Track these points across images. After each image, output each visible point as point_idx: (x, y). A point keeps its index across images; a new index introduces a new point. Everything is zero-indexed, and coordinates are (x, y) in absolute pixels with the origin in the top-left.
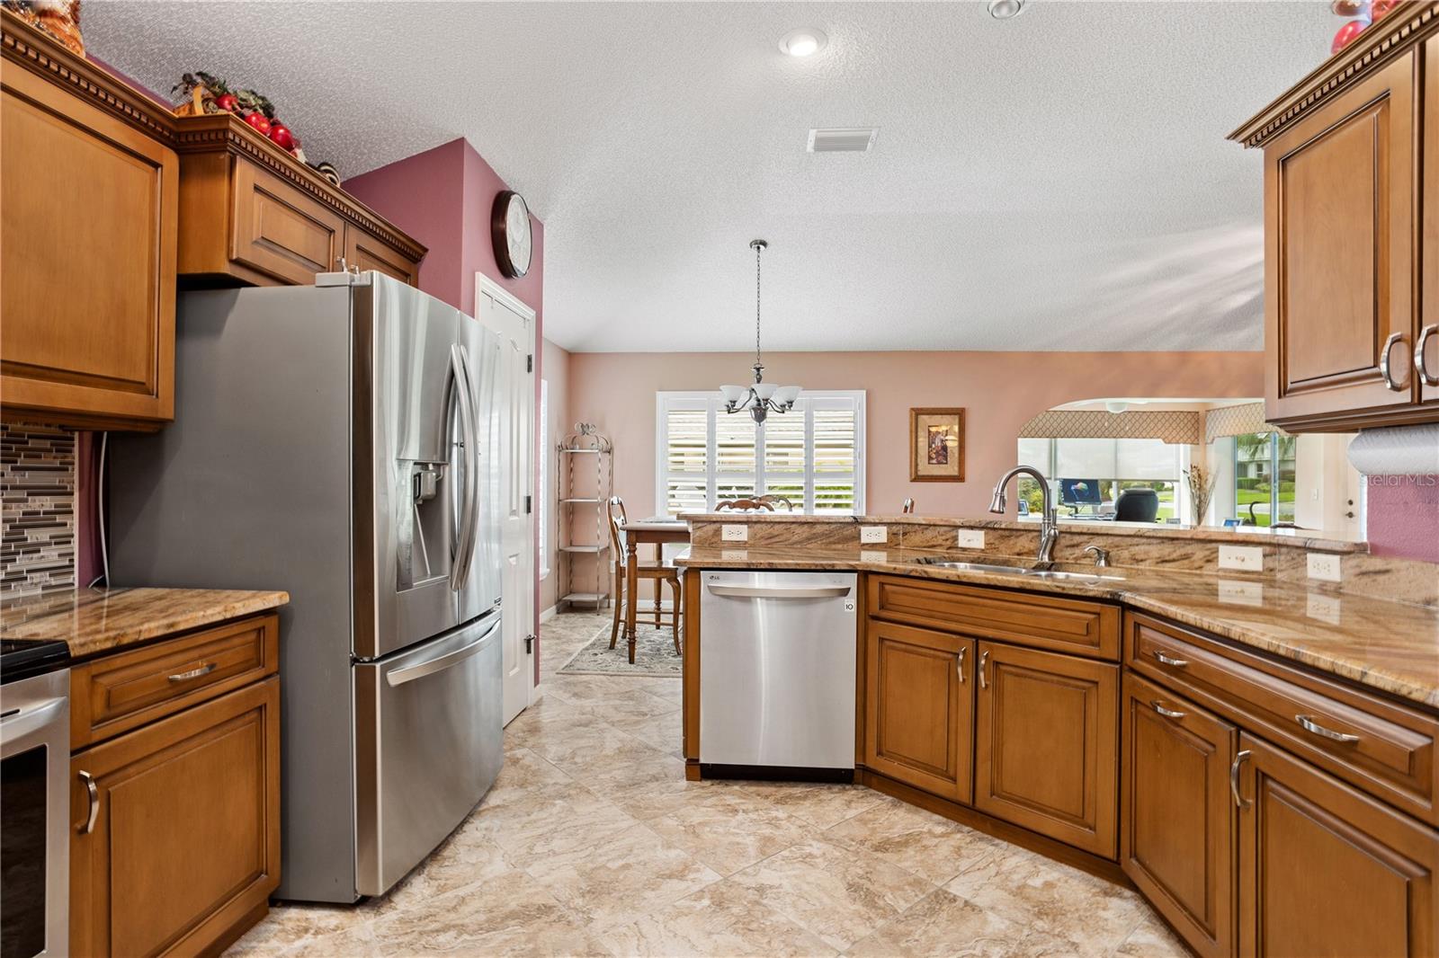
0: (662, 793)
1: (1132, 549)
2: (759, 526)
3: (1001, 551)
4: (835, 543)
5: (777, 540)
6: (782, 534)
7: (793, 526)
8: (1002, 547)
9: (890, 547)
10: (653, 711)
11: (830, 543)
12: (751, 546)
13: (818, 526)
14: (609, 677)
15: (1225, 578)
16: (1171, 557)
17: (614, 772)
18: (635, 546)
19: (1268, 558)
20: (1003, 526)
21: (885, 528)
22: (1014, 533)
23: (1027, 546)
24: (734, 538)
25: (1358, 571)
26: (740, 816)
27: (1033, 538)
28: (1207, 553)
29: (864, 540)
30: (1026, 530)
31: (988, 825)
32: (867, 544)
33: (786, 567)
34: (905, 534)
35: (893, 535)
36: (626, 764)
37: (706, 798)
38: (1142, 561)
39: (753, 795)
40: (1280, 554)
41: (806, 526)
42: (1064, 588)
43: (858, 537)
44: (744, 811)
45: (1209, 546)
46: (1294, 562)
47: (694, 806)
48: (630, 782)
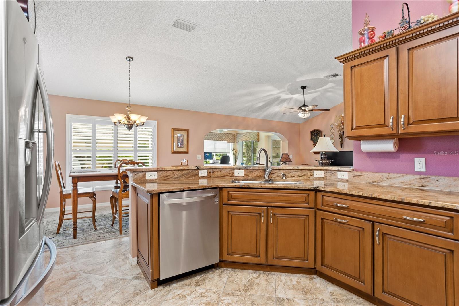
0: (145, 301)
1: (291, 173)
2: (162, 172)
3: (250, 176)
4: (190, 177)
5: (169, 177)
6: (171, 175)
7: (175, 171)
8: (250, 175)
9: (208, 177)
10: (105, 260)
11: (188, 177)
12: (159, 180)
13: (184, 171)
14: (67, 248)
15: (315, 180)
16: (301, 175)
17: (112, 299)
18: (76, 184)
19: (325, 174)
20: (251, 168)
21: (207, 170)
22: (254, 170)
23: (258, 174)
24: (152, 178)
25: (353, 176)
26: (188, 298)
27: (261, 171)
28: (311, 173)
29: (200, 175)
30: (258, 169)
31: (269, 268)
32: (201, 177)
33: (195, 189)
34: (213, 172)
35: (209, 173)
36: (115, 292)
37: (167, 295)
38: (294, 177)
39: (184, 286)
40: (329, 172)
41: (180, 171)
42: (299, 187)
43: (198, 175)
44: (188, 295)
45: (311, 171)
46: (333, 174)
47: (165, 301)
48: (125, 301)
